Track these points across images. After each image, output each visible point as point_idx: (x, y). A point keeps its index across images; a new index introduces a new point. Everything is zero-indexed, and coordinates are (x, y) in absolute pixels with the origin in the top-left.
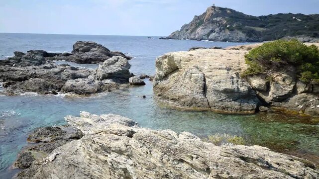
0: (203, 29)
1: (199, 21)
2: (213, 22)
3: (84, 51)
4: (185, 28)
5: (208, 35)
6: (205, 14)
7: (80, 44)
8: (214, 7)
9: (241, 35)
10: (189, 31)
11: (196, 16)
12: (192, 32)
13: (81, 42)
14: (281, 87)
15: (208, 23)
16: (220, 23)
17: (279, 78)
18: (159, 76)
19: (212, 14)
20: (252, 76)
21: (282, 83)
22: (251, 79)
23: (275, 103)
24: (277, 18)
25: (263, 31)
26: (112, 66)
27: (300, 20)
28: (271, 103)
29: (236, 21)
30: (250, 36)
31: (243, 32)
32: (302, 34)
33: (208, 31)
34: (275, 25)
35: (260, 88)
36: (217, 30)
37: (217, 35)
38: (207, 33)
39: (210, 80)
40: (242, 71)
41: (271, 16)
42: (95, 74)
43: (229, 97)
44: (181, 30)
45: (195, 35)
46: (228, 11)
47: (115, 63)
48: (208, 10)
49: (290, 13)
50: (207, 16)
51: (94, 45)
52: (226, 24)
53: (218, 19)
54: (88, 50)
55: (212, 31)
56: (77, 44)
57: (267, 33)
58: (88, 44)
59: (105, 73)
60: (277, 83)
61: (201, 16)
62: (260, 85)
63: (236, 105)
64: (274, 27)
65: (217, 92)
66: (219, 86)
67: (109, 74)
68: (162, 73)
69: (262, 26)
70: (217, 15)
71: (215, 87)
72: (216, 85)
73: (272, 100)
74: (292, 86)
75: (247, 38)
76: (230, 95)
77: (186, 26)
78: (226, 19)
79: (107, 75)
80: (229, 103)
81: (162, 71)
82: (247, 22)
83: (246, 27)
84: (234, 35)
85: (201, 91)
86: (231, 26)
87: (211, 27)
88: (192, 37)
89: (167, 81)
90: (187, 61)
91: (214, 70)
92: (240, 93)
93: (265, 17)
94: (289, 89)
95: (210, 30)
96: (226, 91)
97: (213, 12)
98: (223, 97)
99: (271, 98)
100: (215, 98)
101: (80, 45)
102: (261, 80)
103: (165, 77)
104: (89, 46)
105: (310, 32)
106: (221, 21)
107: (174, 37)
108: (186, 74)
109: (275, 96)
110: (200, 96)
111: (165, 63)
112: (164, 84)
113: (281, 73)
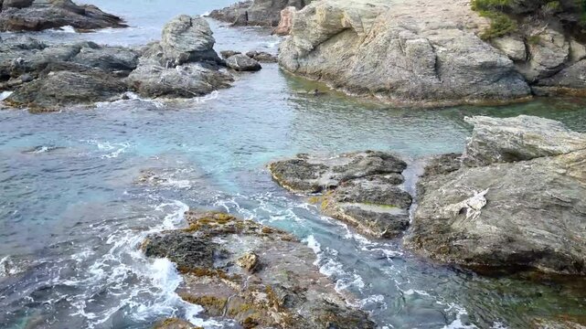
3: (19, 5)
14: (552, 52)
17: (547, 37)
18: (303, 50)
20: (501, 36)
21: (551, 45)
22: (500, 43)
23: (544, 80)
26: (187, 36)
28: (537, 81)
35: (518, 56)
39: (444, 49)
42: (160, 55)
43: (487, 77)
47: (187, 28)
59: (183, 51)
60: (543, 46)
62: (518, 52)
63: (502, 87)
65: (465, 69)
66: (469, 58)
67: (192, 52)
68: (308, 45)
71: (463, 61)
72: (462, 58)
73: (538, 76)
74: (567, 47)
76: (488, 72)
79: (189, 55)
80: (490, 87)
81: (307, 38)
85: (430, 70)
89: (319, 58)
90: (372, 17)
91: (438, 31)
92: (504, 67)
94: (563, 54)
96: (483, 66)
98: (478, 76)
99: (537, 74)
100: (463, 81)
102: (519, 42)
103: (315, 49)
108: (389, 41)
109: (543, 68)
110: (432, 80)
111: (314, 23)
112: (316, 64)
113: (543, 29)
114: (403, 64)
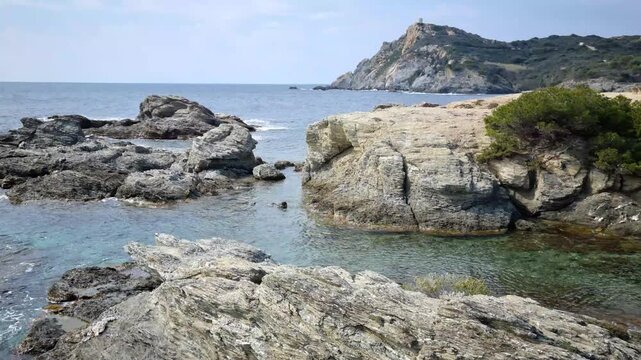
0: (400, 68)
1: (391, 53)
2: (419, 55)
3: (163, 115)
4: (365, 66)
5: (411, 80)
6: (403, 39)
7: (154, 100)
8: (421, 24)
9: (477, 79)
10: (372, 74)
11: (385, 43)
12: (378, 75)
13: (156, 98)
14: (559, 180)
15: (409, 58)
16: (435, 56)
17: (556, 162)
18: (314, 163)
19: (418, 38)
20: (499, 159)
21: (560, 172)
22: (498, 165)
23: (547, 213)
24: (547, 45)
25: (521, 72)
26: (219, 145)
27: (593, 49)
28: (538, 214)
29: (467, 52)
30: (495, 81)
31: (481, 74)
32: (597, 77)
33: (410, 72)
34: (544, 59)
35: (517, 182)
36: (428, 69)
37: (429, 80)
38: (408, 76)
39: (415, 168)
40: (480, 149)
41: (535, 41)
42: (186, 161)
43: (455, 203)
44: (356, 71)
45: (384, 81)
46: (450, 33)
47: (224, 137)
48: (410, 31)
49: (573, 35)
50: (407, 43)
51: (183, 104)
52: (445, 57)
53: (431, 48)
54: (169, 113)
55: (419, 73)
56: (148, 100)
57: (529, 76)
58: (169, 101)
59: (204, 159)
60: (550, 173)
61: (396, 42)
62: (517, 178)
63: (469, 217)
64: (543, 63)
65: (430, 191)
66: (434, 180)
67: (213, 159)
68: (319, 157)
69: (518, 62)
70: (428, 41)
71: (427, 182)
72: (428, 179)
73: (541, 208)
74: (581, 178)
75: (489, 84)
76: (456, 198)
77: (366, 62)
78: (445, 49)
79: (209, 162)
80: (455, 215)
81: (320, 151)
82: (488, 53)
83: (486, 63)
84: (463, 80)
85: (398, 190)
86: (456, 62)
87: (416, 65)
88: (380, 84)
89: (330, 173)
90: (370, 132)
91: (423, 149)
92: (477, 193)
93: (524, 43)
94: (575, 184)
95: (415, 70)
96: (448, 190)
97: (419, 34)
98: (443, 201)
99: (539, 204)
100: (427, 205)
101: (154, 104)
102: (519, 167)
103: (327, 163)
104: (172, 106)
105: (614, 71)
106: (436, 52)
107: (341, 85)
108: (368, 157)
109: (546, 199)
110: (397, 202)
111: (325, 136)
112: (324, 177)
113: (558, 153)
114: (373, 182)
